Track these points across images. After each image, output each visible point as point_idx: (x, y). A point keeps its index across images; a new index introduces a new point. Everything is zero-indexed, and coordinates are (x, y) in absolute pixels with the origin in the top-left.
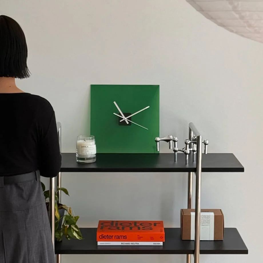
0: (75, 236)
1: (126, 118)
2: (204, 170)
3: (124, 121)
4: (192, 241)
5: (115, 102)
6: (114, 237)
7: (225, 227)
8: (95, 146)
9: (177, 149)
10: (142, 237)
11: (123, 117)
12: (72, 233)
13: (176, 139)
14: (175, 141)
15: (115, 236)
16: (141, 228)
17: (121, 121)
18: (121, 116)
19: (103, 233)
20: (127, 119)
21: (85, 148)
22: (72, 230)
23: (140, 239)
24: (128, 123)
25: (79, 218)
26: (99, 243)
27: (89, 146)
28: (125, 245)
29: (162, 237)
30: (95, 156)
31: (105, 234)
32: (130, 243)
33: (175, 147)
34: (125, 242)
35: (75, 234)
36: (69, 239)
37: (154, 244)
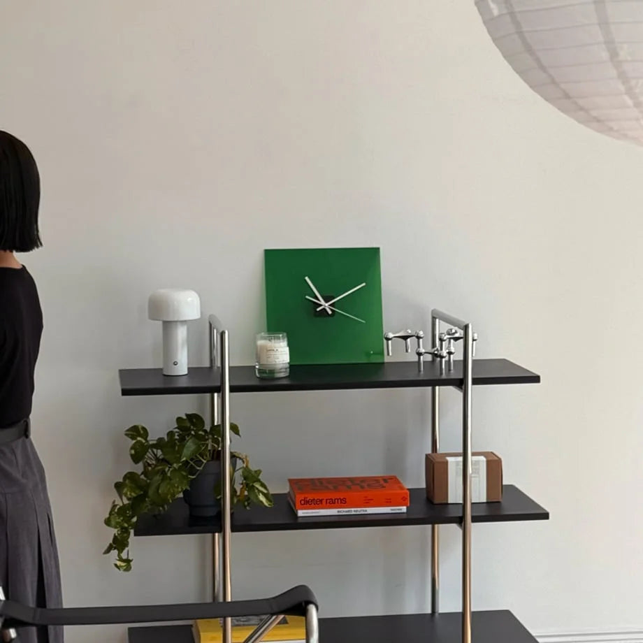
0: (262, 502)
1: (327, 305)
2: (475, 382)
3: (324, 309)
4: (450, 506)
5: (307, 278)
6: (324, 502)
7: (504, 483)
8: (287, 349)
9: (422, 350)
10: (372, 500)
11: (322, 302)
12: (257, 496)
13: (421, 334)
14: (418, 338)
15: (327, 500)
16: (366, 486)
17: (318, 309)
18: (319, 300)
19: (306, 496)
20: (329, 305)
21: (272, 353)
22: (256, 491)
23: (368, 503)
24: (330, 312)
25: (262, 473)
26: (301, 513)
27: (279, 350)
28: (344, 514)
29: (404, 499)
30: (288, 365)
31: (310, 497)
32: (353, 511)
33: (419, 347)
34: (344, 510)
35: (262, 498)
36: (248, 508)
37: (392, 510)
